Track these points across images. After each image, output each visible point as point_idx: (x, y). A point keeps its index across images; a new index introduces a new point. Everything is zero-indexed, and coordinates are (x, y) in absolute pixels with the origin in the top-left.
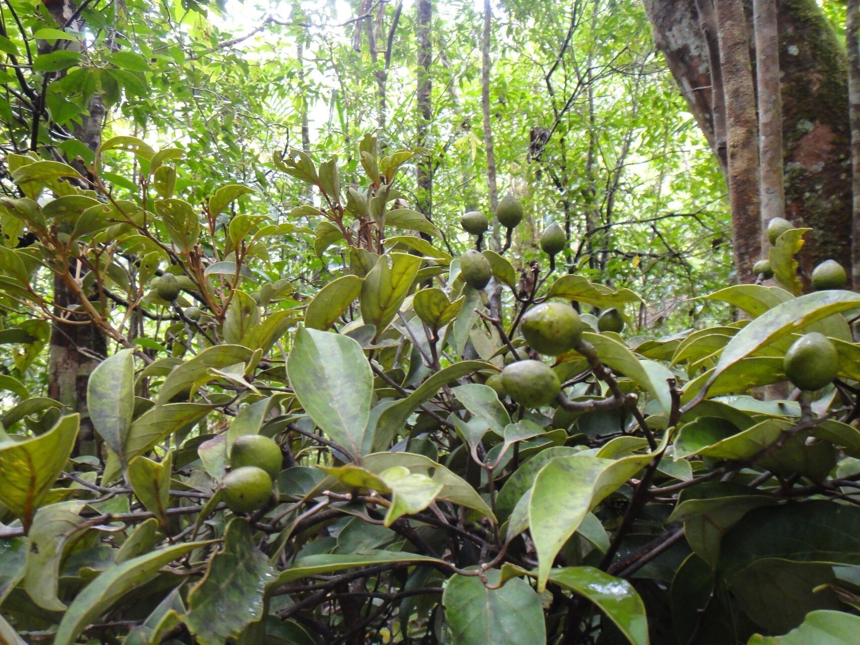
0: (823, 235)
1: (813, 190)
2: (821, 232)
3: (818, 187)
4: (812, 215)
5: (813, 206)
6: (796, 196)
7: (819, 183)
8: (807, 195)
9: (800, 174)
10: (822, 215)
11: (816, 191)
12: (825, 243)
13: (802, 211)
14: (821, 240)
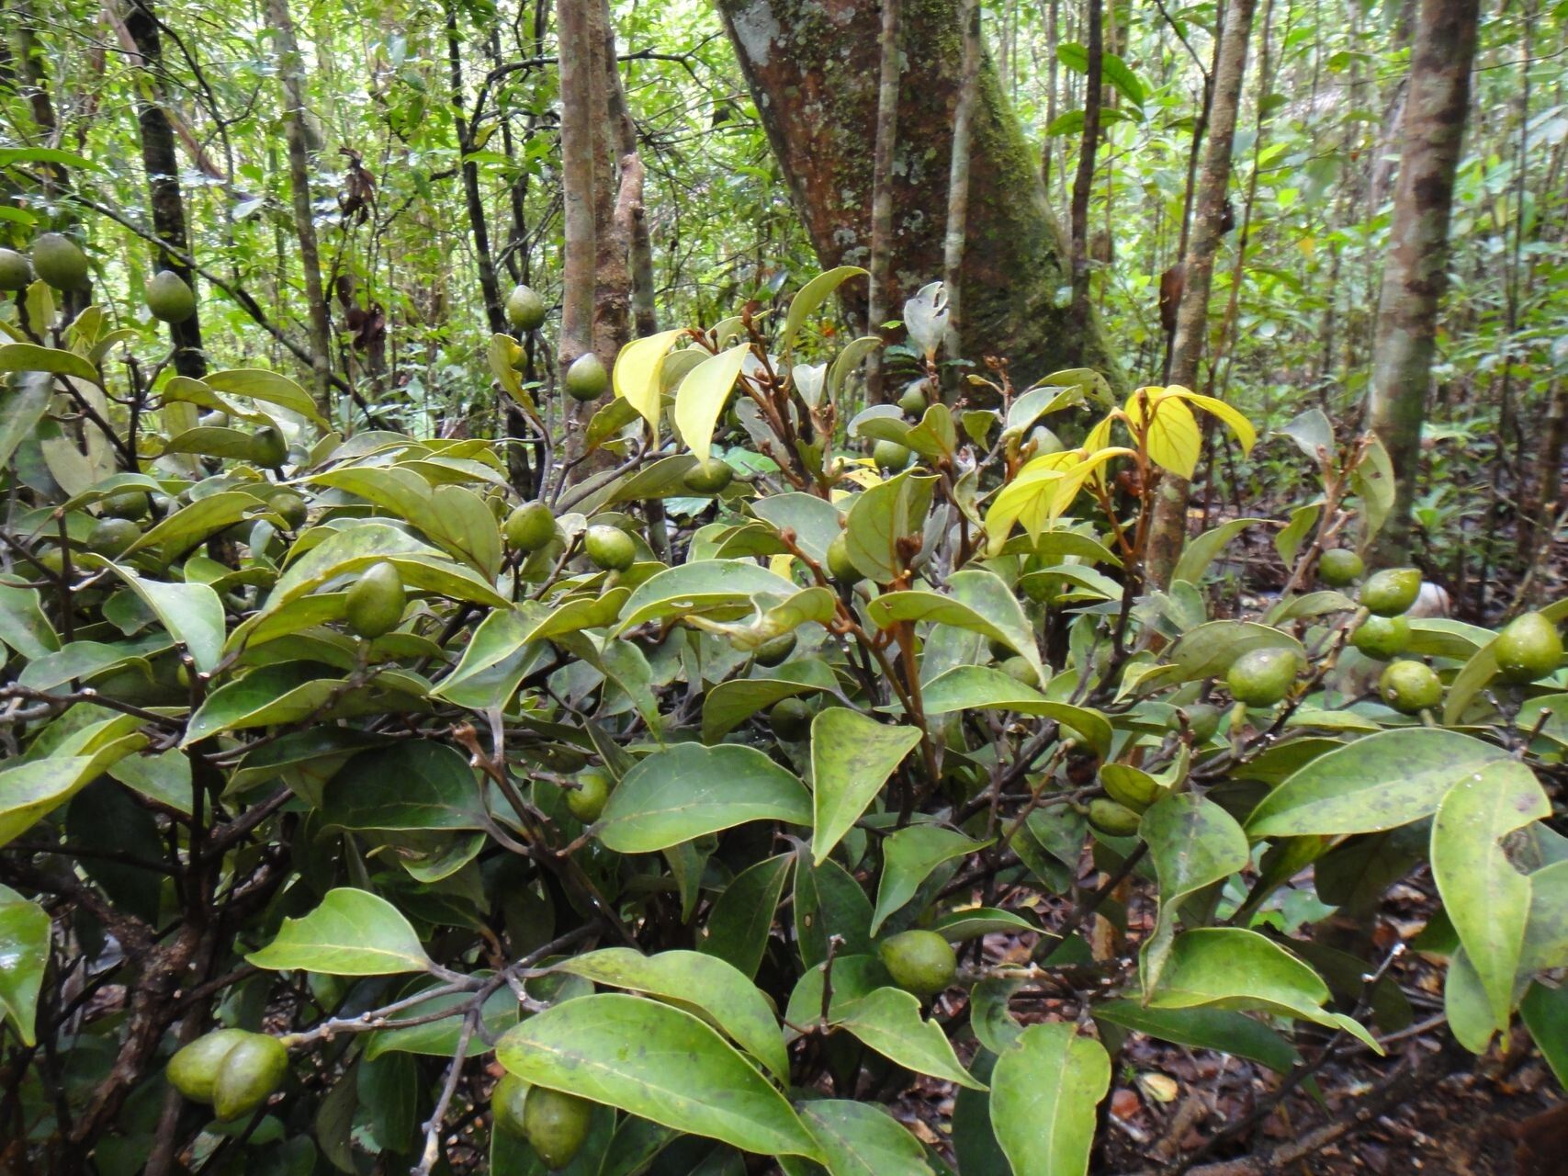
0: (848, 138)
1: (837, 58)
2: (846, 132)
3: (845, 53)
4: (835, 101)
5: (836, 86)
6: (813, 64)
7: (847, 45)
8: (829, 63)
9: (821, 26)
10: (848, 103)
11: (842, 60)
12: (851, 152)
13: (822, 92)
14: (846, 146)
